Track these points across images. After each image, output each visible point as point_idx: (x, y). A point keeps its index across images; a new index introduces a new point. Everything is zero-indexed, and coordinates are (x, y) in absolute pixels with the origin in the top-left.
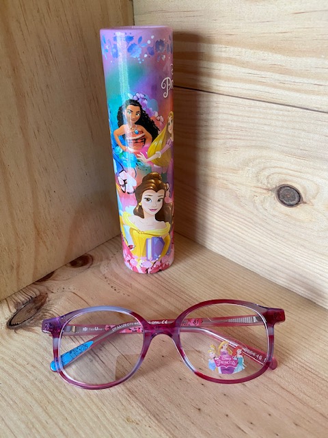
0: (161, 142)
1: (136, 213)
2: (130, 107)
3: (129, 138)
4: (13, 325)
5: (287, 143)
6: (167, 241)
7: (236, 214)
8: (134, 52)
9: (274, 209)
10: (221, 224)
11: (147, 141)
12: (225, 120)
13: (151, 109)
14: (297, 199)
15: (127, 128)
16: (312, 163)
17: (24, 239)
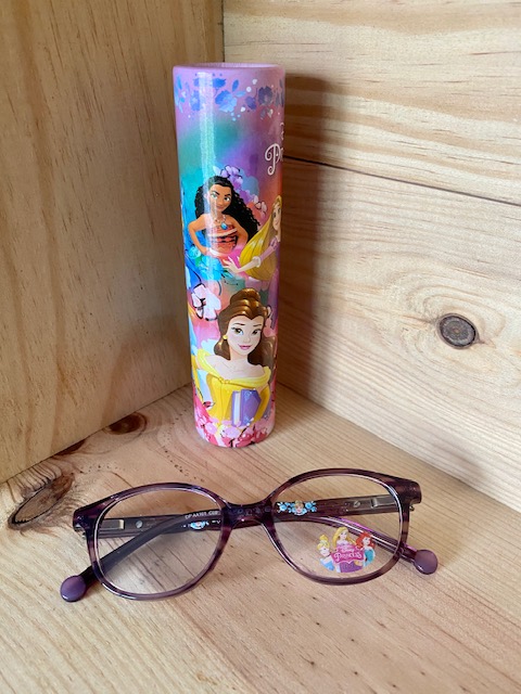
0: (261, 242)
1: (217, 351)
2: (215, 187)
3: (212, 235)
4: (19, 523)
5: (457, 250)
6: (265, 396)
7: (374, 357)
8: (226, 103)
9: (434, 351)
10: (350, 372)
11: (239, 240)
12: (362, 211)
13: (248, 191)
14: (470, 337)
15: (210, 219)
16: (494, 282)
17: (41, 388)
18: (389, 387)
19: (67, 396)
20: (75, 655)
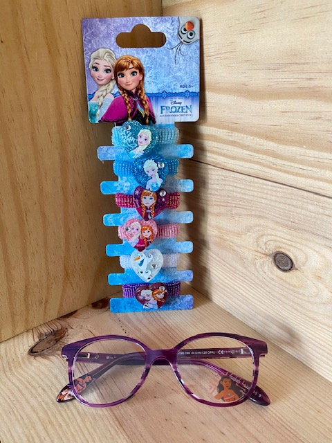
4: (34, 352)
5: (280, 215)
7: (240, 274)
9: (271, 272)
12: (232, 191)
14: (290, 265)
16: (300, 234)
17: (55, 279)
18: (249, 293)
19: (69, 285)
20: (49, 427)
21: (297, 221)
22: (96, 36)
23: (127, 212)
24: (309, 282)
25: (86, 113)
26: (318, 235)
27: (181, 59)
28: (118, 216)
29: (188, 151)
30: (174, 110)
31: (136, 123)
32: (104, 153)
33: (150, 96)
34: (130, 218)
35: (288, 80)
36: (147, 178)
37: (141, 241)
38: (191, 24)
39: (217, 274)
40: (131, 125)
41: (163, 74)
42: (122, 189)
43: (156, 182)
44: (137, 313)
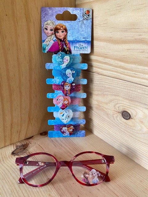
4: (14, 154)
5: (125, 95)
7: (107, 121)
9: (121, 120)
12: (104, 84)
14: (129, 117)
16: (134, 103)
17: (24, 121)
18: (110, 130)
19: (30, 124)
21: (133, 97)
22: (47, 15)
23: (57, 92)
24: (137, 124)
25: (41, 48)
26: (142, 103)
27: (83, 26)
28: (53, 94)
29: (85, 67)
30: (80, 48)
31: (63, 53)
32: (48, 66)
33: (70, 42)
34: (59, 95)
35: (130, 36)
36: (67, 77)
37: (63, 105)
38: (88, 11)
39: (96, 121)
40: (61, 54)
41: (75, 33)
42: (56, 82)
43: (71, 79)
44: (60, 138)
